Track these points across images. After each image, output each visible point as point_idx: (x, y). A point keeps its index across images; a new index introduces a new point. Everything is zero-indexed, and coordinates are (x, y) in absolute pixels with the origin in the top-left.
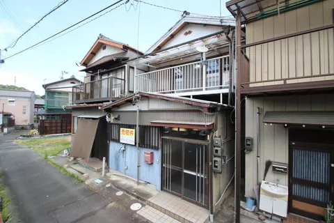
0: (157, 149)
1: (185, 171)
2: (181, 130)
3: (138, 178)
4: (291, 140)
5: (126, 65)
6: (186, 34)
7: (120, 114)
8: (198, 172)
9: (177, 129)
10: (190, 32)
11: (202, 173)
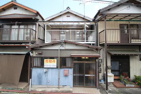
0: (71, 68)
1: (86, 75)
2: (86, 58)
3: (59, 85)
4: (111, 59)
5: (37, 23)
6: (67, 16)
7: (43, 51)
8: (92, 74)
9: (84, 58)
10: (69, 16)
11: (93, 74)
